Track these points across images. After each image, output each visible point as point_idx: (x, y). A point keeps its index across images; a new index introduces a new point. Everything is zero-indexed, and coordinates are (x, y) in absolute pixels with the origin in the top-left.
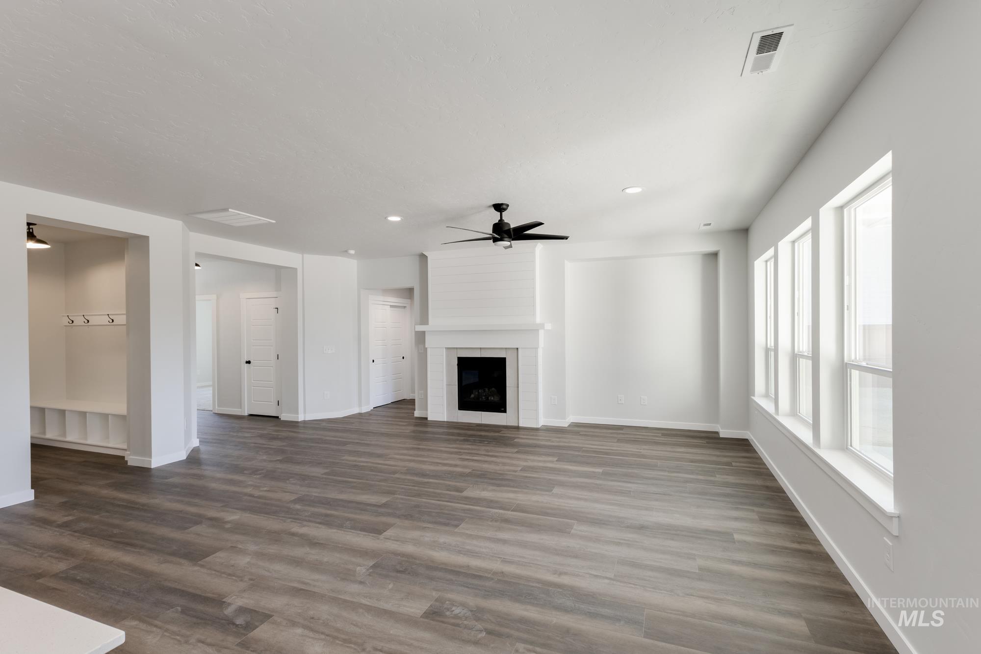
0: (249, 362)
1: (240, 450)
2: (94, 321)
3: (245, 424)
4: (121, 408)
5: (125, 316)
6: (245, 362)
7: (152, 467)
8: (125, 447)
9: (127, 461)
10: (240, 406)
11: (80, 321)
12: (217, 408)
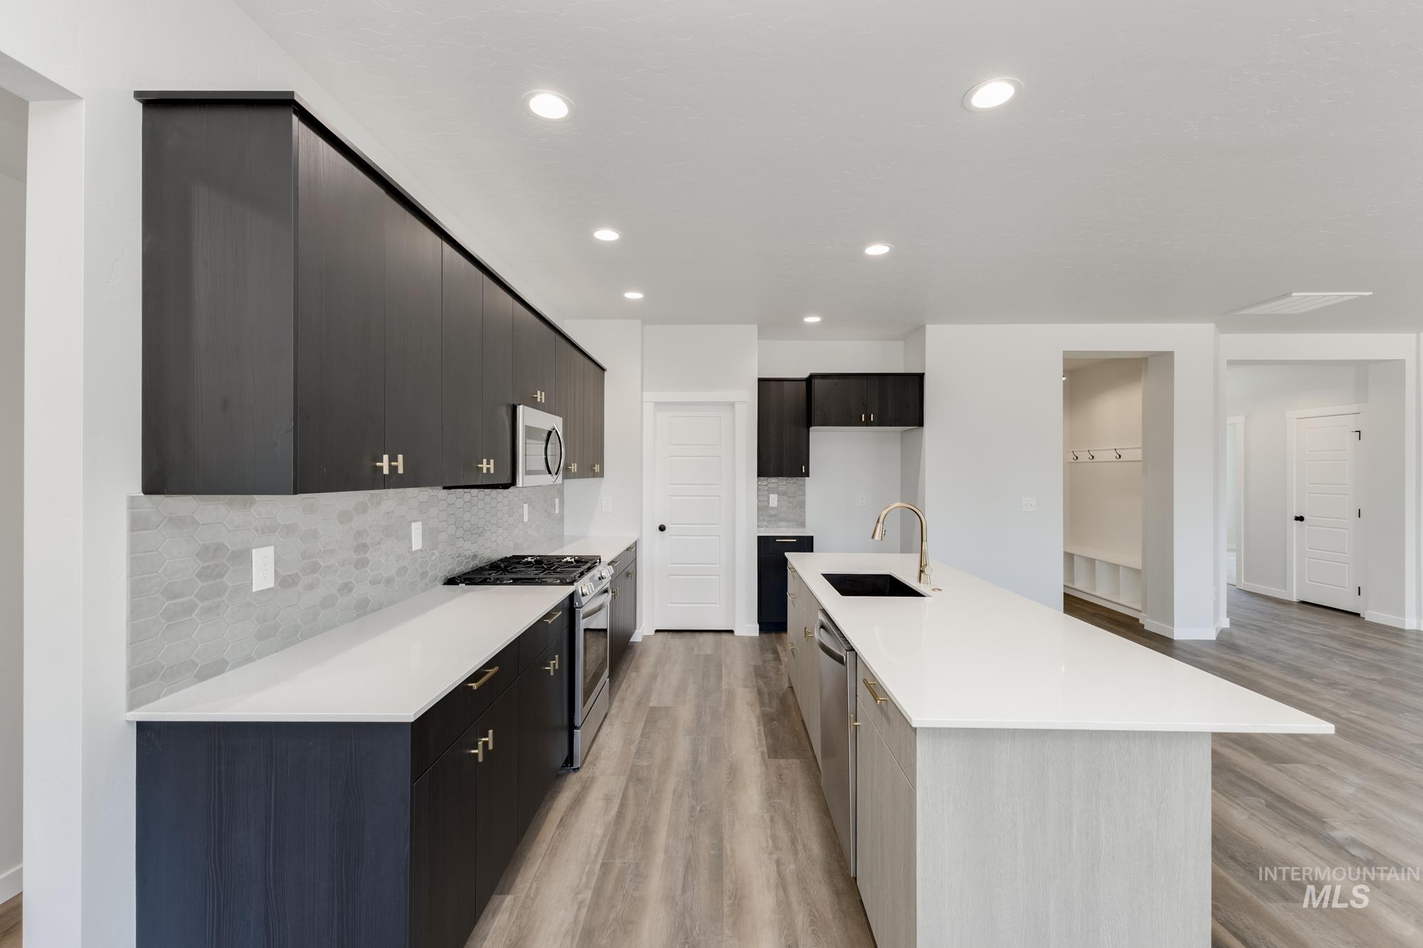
0: (1301, 519)
1: (1298, 648)
2: (1099, 456)
3: (1296, 613)
4: (1136, 561)
5: (1140, 451)
6: (1294, 518)
7: (1176, 638)
8: (1140, 608)
9: (1143, 626)
10: (1284, 585)
11: (1084, 457)
12: (1243, 581)
